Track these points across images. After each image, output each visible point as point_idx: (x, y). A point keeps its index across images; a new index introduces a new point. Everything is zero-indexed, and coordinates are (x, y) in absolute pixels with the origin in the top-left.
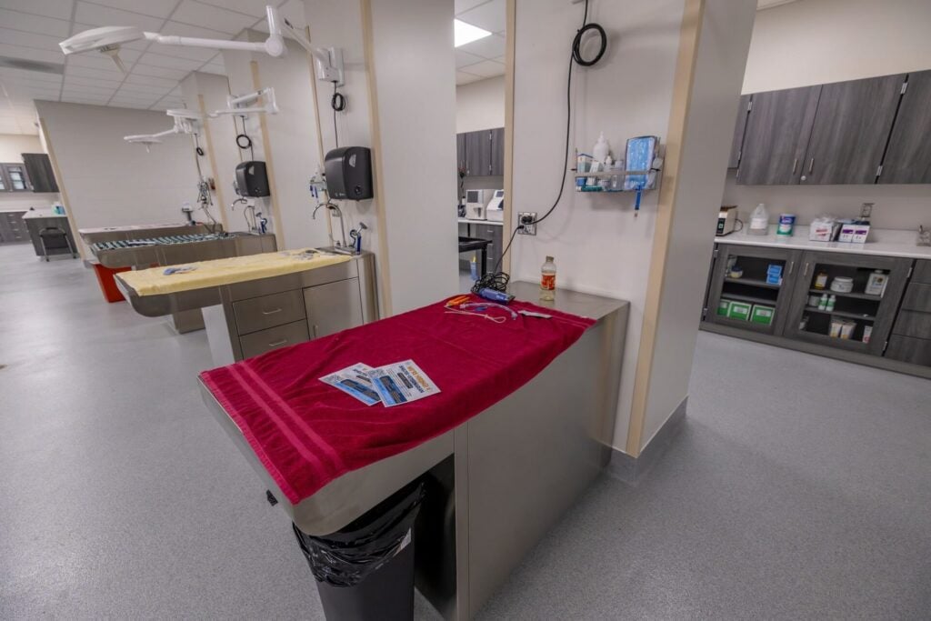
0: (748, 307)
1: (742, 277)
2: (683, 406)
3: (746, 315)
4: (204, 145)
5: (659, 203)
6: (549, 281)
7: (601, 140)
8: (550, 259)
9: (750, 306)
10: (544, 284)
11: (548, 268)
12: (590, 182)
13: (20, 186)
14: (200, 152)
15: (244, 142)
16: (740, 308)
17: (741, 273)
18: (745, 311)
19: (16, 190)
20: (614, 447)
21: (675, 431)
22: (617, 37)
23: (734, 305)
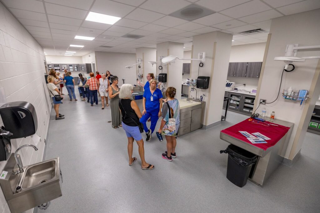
0: (317, 124)
1: (315, 115)
2: (300, 151)
3: (316, 126)
4: (141, 66)
5: (306, 103)
6: (273, 117)
7: (291, 88)
8: (274, 112)
9: (318, 124)
10: (272, 117)
11: (273, 114)
12: (288, 97)
13: (76, 70)
14: (140, 67)
15: (160, 68)
16: (314, 124)
17: (315, 113)
18: (316, 125)
19: (75, 71)
20: (285, 157)
21: (299, 157)
22: (297, 67)
23: (312, 123)
